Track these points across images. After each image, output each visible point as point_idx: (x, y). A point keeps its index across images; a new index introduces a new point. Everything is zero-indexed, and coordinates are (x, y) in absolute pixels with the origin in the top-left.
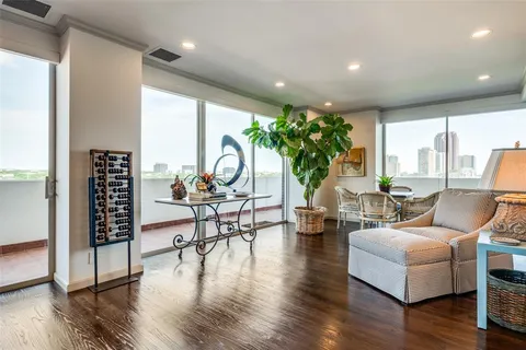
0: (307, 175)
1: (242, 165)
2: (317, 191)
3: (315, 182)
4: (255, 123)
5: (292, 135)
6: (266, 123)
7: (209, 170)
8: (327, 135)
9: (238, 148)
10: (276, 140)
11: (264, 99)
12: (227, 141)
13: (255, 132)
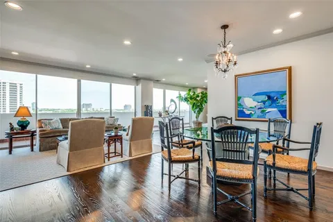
0: (196, 111)
1: (176, 107)
2: (202, 113)
3: (199, 113)
4: (180, 94)
5: (191, 98)
6: (184, 94)
7: (167, 109)
8: (202, 98)
9: (175, 103)
10: (186, 99)
11: (183, 87)
12: (172, 100)
13: (180, 97)
